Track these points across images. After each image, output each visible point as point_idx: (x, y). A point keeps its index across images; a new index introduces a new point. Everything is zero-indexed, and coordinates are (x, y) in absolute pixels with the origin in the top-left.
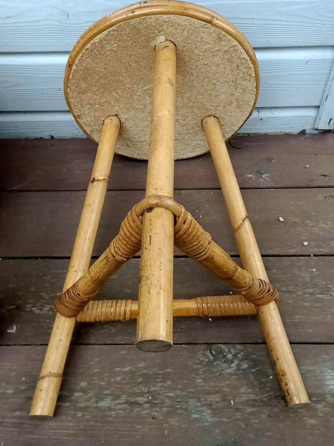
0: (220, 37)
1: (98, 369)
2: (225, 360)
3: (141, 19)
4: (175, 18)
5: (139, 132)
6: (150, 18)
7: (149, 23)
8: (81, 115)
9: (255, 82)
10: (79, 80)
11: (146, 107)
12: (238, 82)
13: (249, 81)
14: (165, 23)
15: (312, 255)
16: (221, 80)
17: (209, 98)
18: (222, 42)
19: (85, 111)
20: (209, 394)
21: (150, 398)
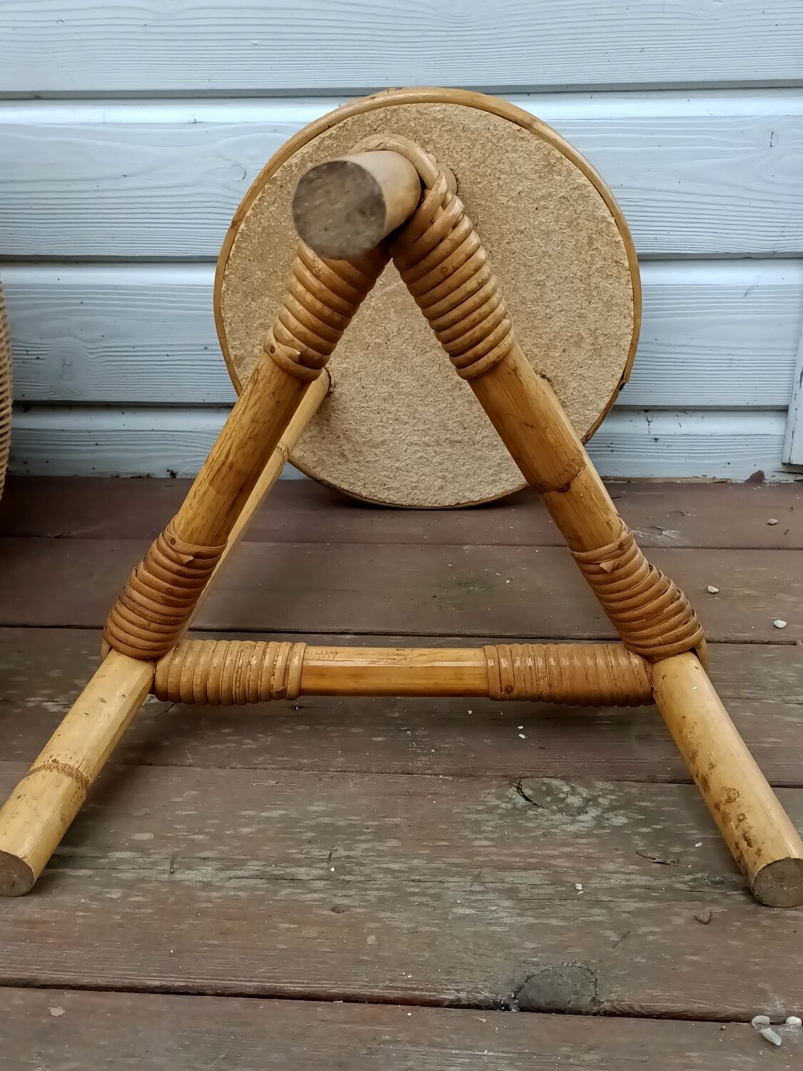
0: (549, 164)
1: (193, 810)
2: (559, 806)
3: (388, 110)
4: (455, 113)
5: (372, 415)
6: (405, 110)
7: (404, 122)
8: (243, 358)
9: (631, 283)
10: (250, 260)
11: (389, 343)
12: (593, 280)
13: (618, 280)
14: (437, 122)
16: (554, 275)
17: (530, 324)
18: (555, 177)
19: (253, 346)
20: (509, 868)
21: (333, 869)
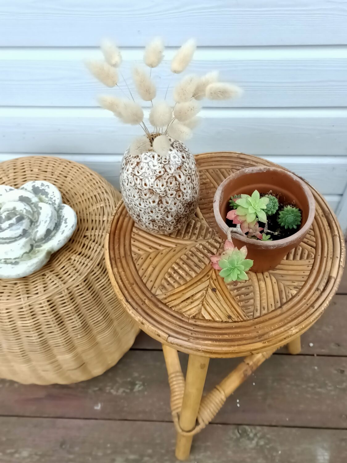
2: (248, 437)
15: (315, 355)
